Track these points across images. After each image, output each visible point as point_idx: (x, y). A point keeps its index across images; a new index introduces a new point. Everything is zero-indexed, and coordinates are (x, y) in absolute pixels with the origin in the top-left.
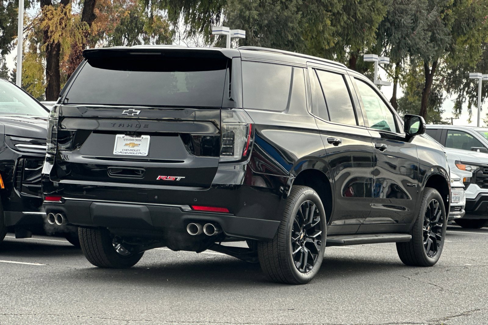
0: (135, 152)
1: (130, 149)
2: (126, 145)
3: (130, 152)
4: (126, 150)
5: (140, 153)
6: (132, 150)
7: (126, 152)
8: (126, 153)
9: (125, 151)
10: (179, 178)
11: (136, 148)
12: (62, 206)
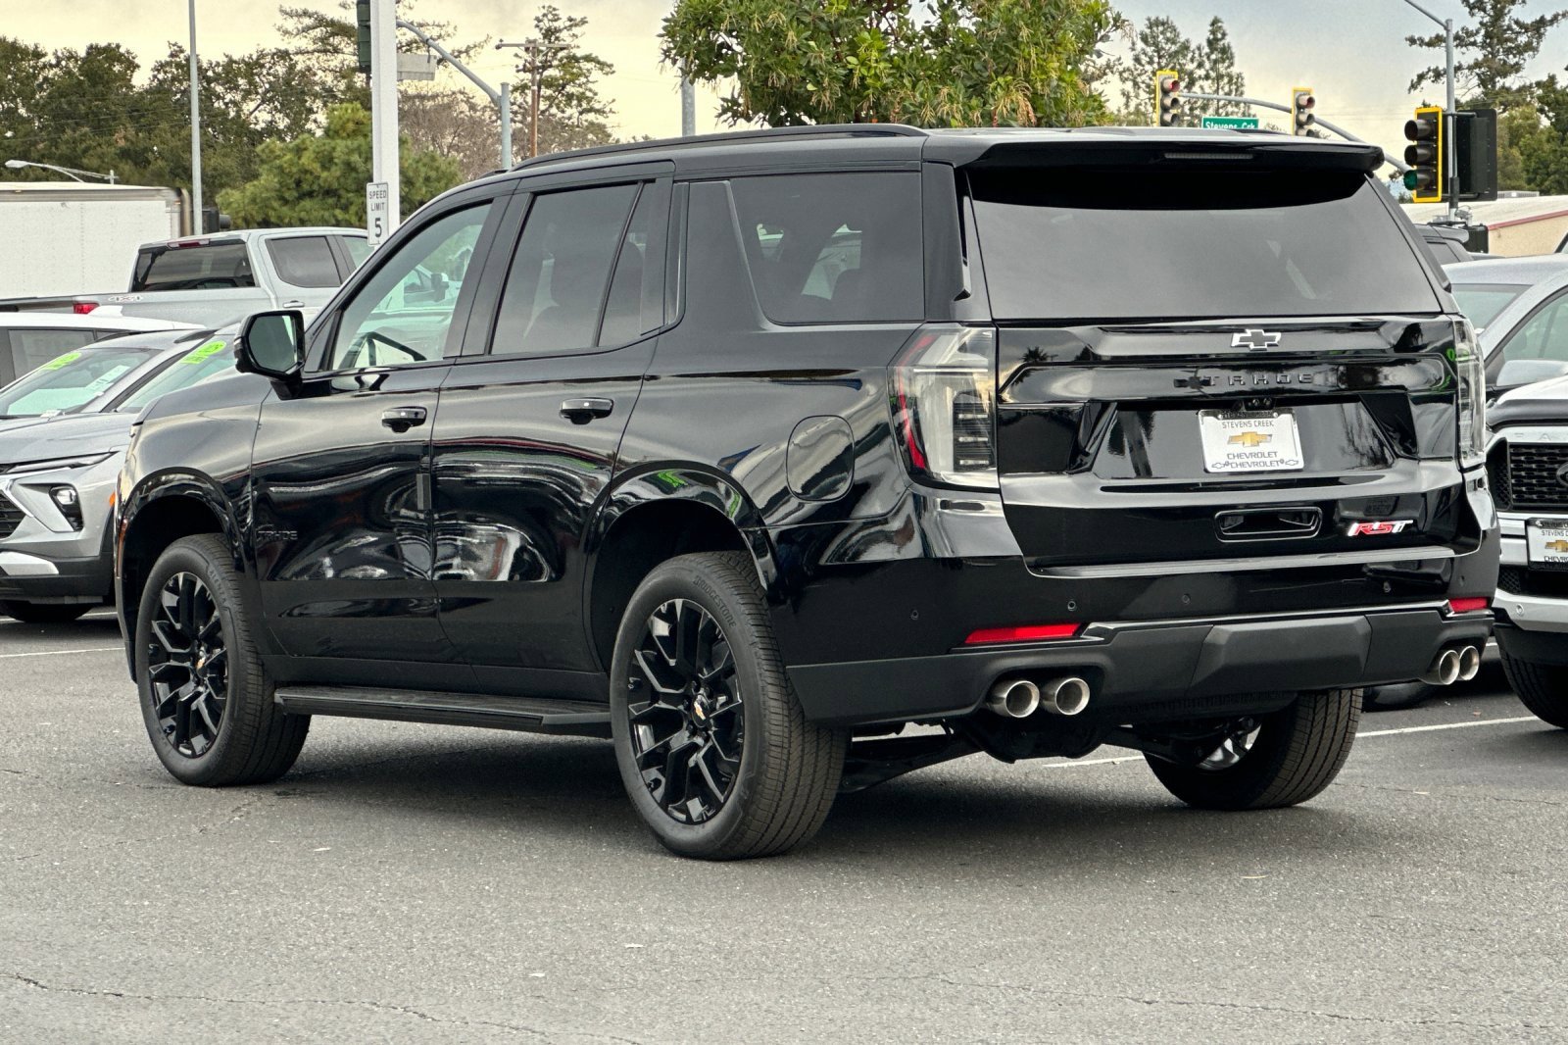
0: (1268, 460)
1: (1248, 450)
2: (1232, 439)
3: (1250, 460)
4: (1239, 456)
5: (1282, 461)
6: (1256, 455)
7: (1241, 461)
8: (1242, 465)
9: (1238, 461)
10: (1398, 526)
11: (1264, 447)
12: (1102, 651)
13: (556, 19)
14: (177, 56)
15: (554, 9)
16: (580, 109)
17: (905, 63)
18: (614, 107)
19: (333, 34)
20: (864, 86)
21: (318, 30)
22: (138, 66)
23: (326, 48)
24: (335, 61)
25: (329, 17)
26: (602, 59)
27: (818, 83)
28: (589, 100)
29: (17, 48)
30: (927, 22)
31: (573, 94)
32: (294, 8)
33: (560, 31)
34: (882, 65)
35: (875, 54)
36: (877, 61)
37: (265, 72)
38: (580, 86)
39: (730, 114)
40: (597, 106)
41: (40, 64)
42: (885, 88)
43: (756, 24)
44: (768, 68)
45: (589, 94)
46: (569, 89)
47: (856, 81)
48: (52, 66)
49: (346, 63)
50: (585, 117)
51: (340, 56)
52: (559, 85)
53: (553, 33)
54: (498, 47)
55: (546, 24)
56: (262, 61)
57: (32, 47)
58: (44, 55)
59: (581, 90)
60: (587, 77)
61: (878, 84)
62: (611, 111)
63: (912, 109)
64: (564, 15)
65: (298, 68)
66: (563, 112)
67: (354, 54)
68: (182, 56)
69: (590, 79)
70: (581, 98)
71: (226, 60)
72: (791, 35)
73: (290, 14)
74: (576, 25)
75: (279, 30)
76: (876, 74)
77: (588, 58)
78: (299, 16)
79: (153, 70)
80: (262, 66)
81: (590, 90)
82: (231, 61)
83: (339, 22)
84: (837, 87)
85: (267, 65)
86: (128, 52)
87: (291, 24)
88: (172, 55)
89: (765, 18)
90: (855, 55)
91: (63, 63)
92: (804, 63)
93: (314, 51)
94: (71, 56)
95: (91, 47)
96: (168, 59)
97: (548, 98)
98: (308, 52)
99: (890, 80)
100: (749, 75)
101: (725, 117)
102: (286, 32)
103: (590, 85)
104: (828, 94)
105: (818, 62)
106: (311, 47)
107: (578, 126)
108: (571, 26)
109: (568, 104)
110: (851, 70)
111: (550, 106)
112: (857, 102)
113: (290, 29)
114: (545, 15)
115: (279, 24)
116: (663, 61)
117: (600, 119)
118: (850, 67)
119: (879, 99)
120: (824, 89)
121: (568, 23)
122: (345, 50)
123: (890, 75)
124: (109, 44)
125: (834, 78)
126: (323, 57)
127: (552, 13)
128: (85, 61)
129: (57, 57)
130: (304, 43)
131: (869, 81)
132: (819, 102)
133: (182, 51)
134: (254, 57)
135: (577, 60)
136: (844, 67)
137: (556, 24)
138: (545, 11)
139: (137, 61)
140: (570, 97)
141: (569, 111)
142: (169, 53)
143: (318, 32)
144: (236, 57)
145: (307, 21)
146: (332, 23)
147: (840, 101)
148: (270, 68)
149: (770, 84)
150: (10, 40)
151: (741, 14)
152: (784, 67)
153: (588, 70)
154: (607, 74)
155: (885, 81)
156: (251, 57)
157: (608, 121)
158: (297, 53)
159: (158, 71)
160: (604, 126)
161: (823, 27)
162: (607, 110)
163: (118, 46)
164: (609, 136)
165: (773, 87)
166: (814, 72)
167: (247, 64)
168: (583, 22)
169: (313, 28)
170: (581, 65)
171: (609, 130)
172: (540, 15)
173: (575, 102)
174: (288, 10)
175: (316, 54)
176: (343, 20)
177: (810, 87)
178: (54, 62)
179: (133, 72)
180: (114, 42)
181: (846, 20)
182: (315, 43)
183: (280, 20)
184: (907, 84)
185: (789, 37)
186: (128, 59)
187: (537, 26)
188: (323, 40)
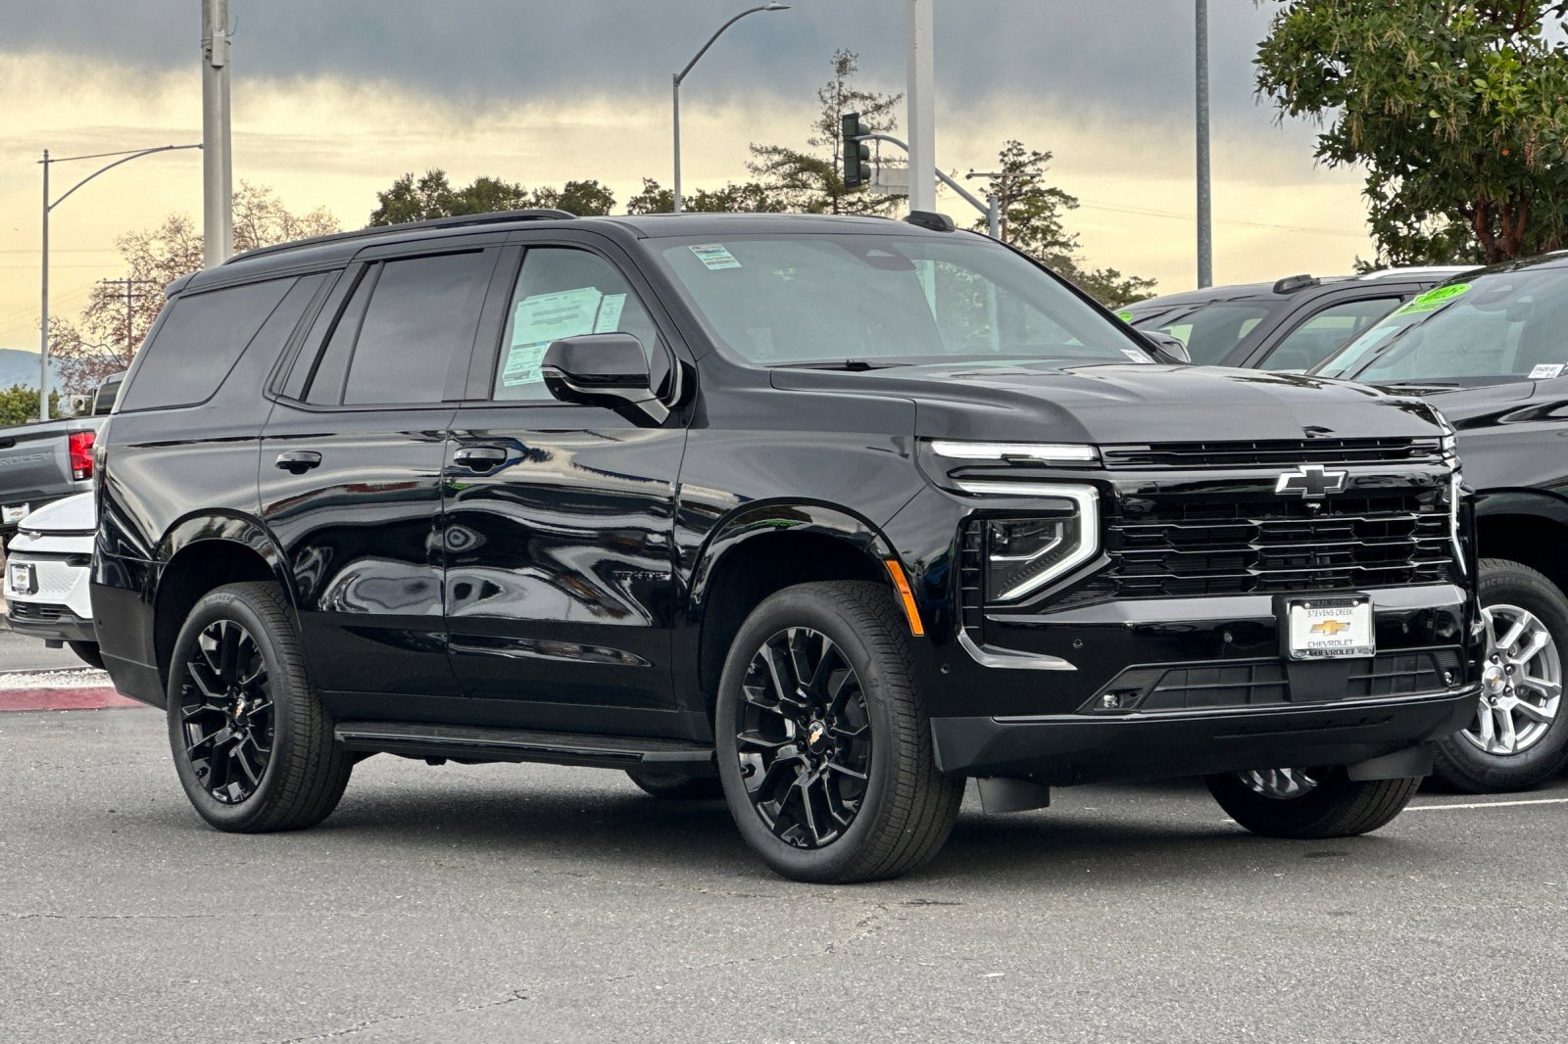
13: (1021, 153)
14: (652, 192)
15: (1019, 144)
16: (1044, 242)
17: (1540, 86)
18: (1078, 240)
19: (802, 170)
20: (1494, 112)
21: (787, 166)
22: (614, 202)
23: (794, 183)
24: (804, 197)
25: (798, 152)
26: (1066, 193)
27: (1441, 110)
28: (1054, 233)
29: (499, 188)
30: (1560, 43)
31: (1038, 227)
32: (763, 145)
33: (1025, 165)
34: (1515, 88)
35: (1507, 76)
36: (1509, 84)
37: (736, 207)
38: (1045, 219)
39: (1329, 153)
40: (1062, 239)
41: (520, 203)
42: (1520, 114)
43: (1370, 43)
44: (1385, 93)
45: (1053, 227)
46: (1035, 222)
47: (1485, 108)
48: (531, 204)
49: (814, 198)
50: (1047, 250)
51: (809, 192)
52: (1024, 218)
53: (1018, 167)
54: (969, 177)
55: (1011, 158)
56: (734, 196)
57: (513, 187)
58: (525, 194)
59: (1046, 223)
60: (1051, 211)
61: (1512, 110)
62: (1076, 245)
63: (1553, 137)
64: (1028, 149)
65: (769, 201)
66: (1028, 245)
67: (822, 190)
68: (656, 191)
69: (1055, 213)
70: (1046, 231)
71: (698, 194)
72: (1411, 54)
73: (760, 151)
74: (1041, 159)
75: (749, 167)
76: (1509, 98)
77: (1053, 192)
78: (768, 152)
79: (628, 205)
80: (734, 200)
81: (1055, 223)
82: (704, 196)
83: (807, 158)
84: (1463, 113)
85: (739, 199)
86: (605, 189)
87: (761, 161)
88: (647, 191)
89: (1380, 37)
90: (1484, 77)
91: (543, 201)
92: (1424, 87)
93: (783, 186)
94: (550, 195)
95: (570, 184)
96: (642, 195)
97: (1012, 231)
98: (777, 188)
99: (1525, 105)
100: (1363, 101)
101: (1322, 158)
102: (756, 169)
103: (1055, 219)
104: (1453, 121)
105: (1441, 85)
106: (781, 183)
107: (1043, 259)
108: (1036, 160)
109: (1034, 237)
110: (1480, 95)
111: (1015, 239)
112: (1485, 132)
113: (760, 166)
114: (1009, 150)
115: (749, 161)
116: (1259, 90)
117: (1065, 252)
118: (1478, 90)
119: (1511, 127)
120: (1449, 116)
121: (1032, 158)
122: (813, 186)
123: (1524, 100)
124: (587, 182)
125: (1460, 103)
126: (792, 193)
127: (1017, 147)
128: (564, 197)
129: (537, 196)
130: (772, 179)
131: (1500, 106)
132: (1443, 130)
133: (657, 187)
134: (726, 192)
135: (1041, 193)
136: (1472, 91)
137: (1021, 159)
138: (1010, 146)
139: (613, 197)
140: (1035, 230)
141: (1034, 245)
142: (644, 189)
143: (786, 169)
144: (708, 192)
145: (777, 158)
146: (801, 159)
147: (1465, 129)
148: (742, 202)
149: (1386, 111)
150: (493, 179)
151: (1353, 32)
152: (1402, 92)
153: (1053, 204)
154: (1071, 207)
155: (1519, 106)
156: (723, 192)
157: (1074, 255)
158: (766, 189)
159: (634, 206)
160: (1069, 259)
161: (1446, 46)
162: (1072, 243)
163: (595, 183)
164: (1074, 268)
165: (1390, 115)
166: (1437, 97)
167: (719, 198)
168: (1048, 156)
169: (782, 164)
170: (1046, 198)
171: (1074, 264)
172: (1005, 150)
173: (1039, 236)
174: (758, 147)
175: (785, 190)
176: (812, 157)
177: (1433, 114)
178: (533, 200)
179: (609, 208)
180: (591, 179)
181: (1472, 37)
182: (785, 179)
183: (750, 157)
184: (1545, 109)
185: (1409, 58)
186: (605, 196)
187: (1002, 161)
188: (792, 175)
